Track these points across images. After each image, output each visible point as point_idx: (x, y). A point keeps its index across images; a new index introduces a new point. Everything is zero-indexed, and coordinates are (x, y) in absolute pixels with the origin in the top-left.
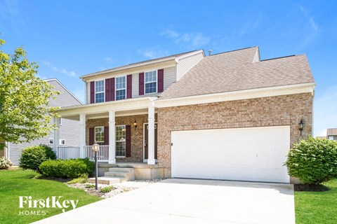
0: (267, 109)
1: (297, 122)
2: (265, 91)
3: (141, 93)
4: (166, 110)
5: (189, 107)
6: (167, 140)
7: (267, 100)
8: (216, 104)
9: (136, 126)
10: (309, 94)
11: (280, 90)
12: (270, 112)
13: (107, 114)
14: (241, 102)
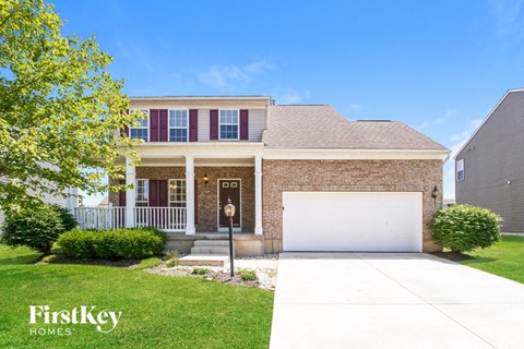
0: (401, 173)
1: (430, 189)
2: (398, 153)
3: (214, 136)
4: (277, 163)
5: (309, 162)
6: (278, 203)
7: (401, 162)
8: (344, 162)
9: (206, 182)
10: (440, 161)
11: (415, 153)
12: (404, 177)
13: (183, 159)
14: (373, 162)
